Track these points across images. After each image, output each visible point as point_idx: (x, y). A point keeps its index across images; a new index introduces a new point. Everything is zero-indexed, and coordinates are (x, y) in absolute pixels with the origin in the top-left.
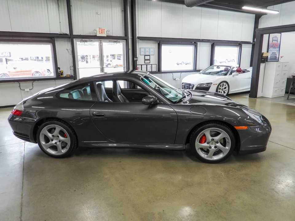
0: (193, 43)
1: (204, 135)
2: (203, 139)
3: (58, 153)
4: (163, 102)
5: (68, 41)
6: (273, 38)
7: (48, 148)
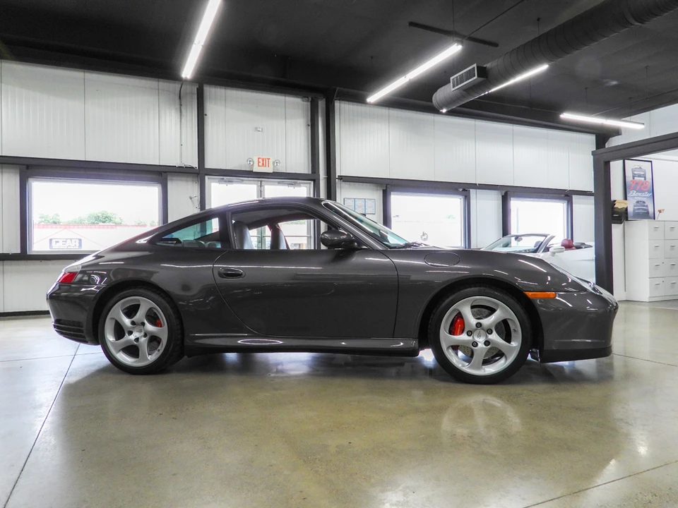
0: (461, 190)
1: (460, 316)
2: (458, 325)
3: (139, 362)
4: (366, 245)
5: (193, 181)
6: (633, 171)
7: (119, 351)
